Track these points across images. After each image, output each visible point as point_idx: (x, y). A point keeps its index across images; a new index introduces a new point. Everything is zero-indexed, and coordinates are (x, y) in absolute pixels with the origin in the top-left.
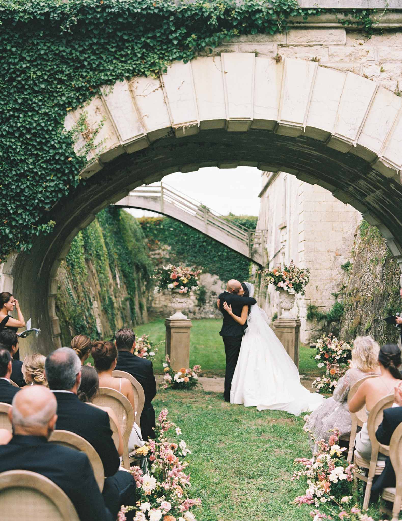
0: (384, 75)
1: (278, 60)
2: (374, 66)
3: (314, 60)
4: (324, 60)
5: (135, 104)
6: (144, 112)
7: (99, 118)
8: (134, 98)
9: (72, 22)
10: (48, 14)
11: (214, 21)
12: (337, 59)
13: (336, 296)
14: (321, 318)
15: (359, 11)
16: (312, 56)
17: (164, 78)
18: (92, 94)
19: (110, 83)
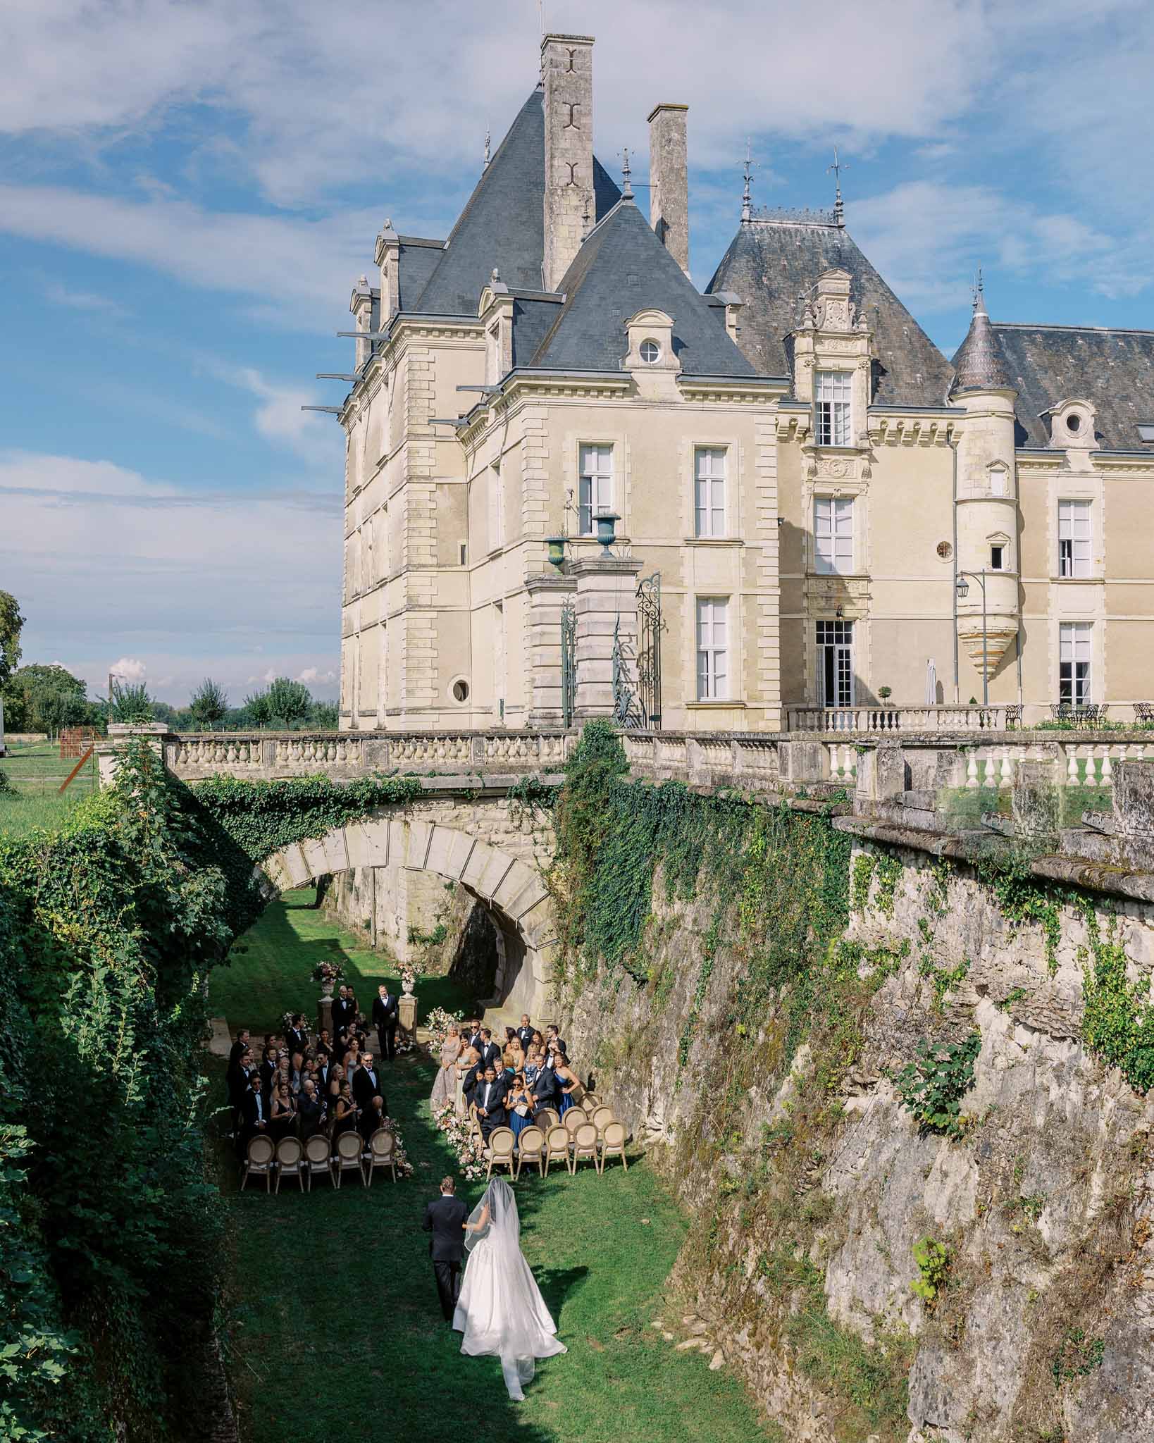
0: (481, 830)
1: (406, 823)
2: (473, 825)
3: (431, 822)
4: (438, 821)
5: (304, 858)
6: (310, 863)
7: (279, 868)
8: (303, 854)
9: (261, 804)
10: (243, 799)
11: (362, 803)
12: (447, 820)
13: (438, 917)
14: (424, 941)
15: (464, 789)
16: (429, 818)
17: (325, 839)
18: (273, 851)
19: (286, 843)
